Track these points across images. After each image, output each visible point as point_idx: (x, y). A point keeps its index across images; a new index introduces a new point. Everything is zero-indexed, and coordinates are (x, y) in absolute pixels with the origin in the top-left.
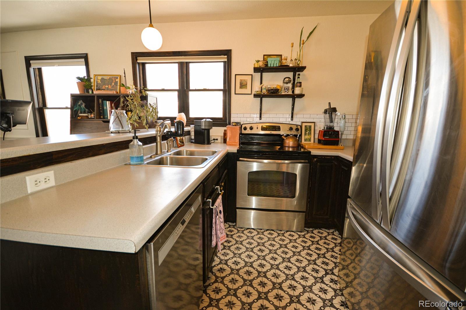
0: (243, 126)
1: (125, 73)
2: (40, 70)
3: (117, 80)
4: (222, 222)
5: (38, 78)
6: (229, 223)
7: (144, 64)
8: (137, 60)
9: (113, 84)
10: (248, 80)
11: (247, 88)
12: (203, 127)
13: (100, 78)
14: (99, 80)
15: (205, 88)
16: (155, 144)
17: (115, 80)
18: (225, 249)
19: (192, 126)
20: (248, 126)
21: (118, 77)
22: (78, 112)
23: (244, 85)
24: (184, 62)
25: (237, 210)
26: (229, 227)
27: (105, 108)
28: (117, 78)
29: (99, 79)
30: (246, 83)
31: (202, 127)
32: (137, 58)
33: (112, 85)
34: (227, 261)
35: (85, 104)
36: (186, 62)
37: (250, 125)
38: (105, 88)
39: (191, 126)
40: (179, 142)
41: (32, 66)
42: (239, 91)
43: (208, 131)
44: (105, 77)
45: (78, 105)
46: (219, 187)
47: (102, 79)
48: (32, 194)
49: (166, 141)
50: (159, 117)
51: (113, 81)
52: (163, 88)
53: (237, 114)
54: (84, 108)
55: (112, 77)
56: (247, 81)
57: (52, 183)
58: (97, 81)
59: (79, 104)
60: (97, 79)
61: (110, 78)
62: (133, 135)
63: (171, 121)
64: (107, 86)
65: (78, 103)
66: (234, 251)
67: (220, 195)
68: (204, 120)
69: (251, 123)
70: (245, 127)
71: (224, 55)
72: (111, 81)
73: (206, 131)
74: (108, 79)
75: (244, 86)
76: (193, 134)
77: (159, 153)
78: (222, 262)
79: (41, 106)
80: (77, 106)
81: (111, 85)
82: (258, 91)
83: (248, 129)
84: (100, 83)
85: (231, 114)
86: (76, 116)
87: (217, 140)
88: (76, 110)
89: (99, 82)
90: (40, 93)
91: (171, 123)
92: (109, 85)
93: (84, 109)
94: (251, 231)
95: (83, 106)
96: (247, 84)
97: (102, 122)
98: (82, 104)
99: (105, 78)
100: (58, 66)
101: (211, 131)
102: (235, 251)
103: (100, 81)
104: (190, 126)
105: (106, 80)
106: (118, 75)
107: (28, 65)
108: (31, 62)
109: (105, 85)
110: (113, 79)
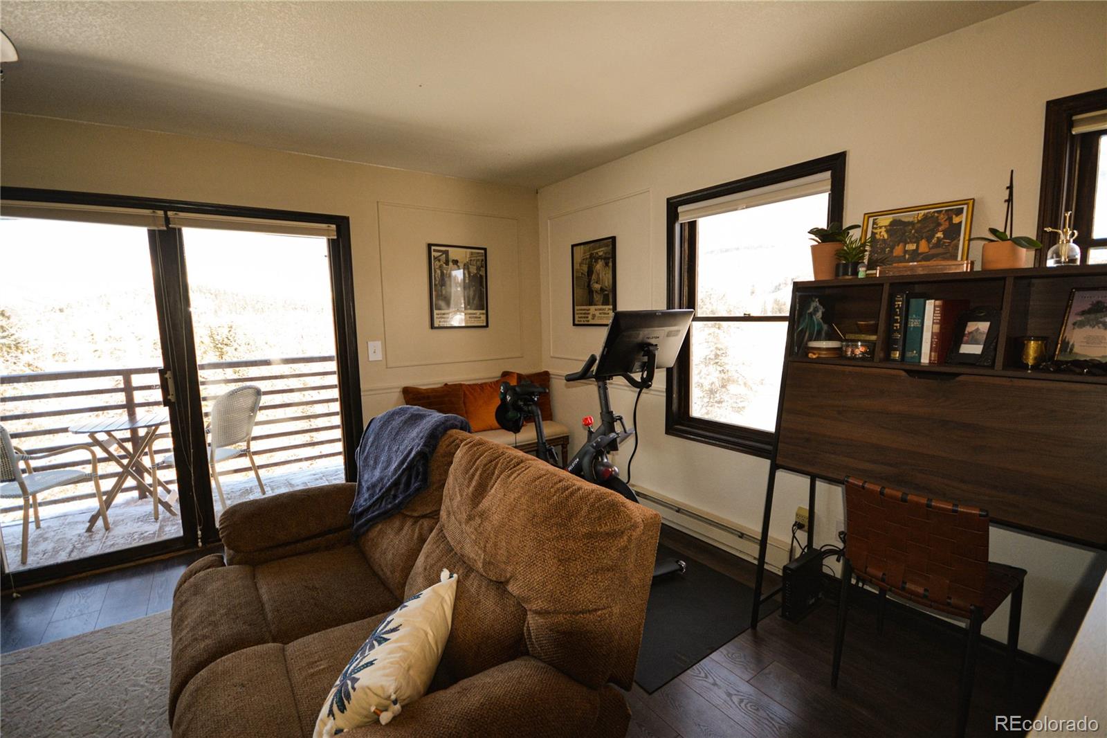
2: (692, 226)
3: (956, 220)
5: (686, 246)
8: (1071, 125)
9: (940, 235)
13: (885, 221)
14: (883, 229)
17: (950, 219)
21: (965, 207)
27: (913, 323)
28: (959, 212)
29: (881, 227)
32: (1075, 117)
33: (934, 240)
35: (824, 310)
38: (906, 252)
41: (680, 219)
44: (905, 216)
45: (809, 314)
47: (893, 223)
51: (939, 225)
54: (821, 321)
55: (937, 212)
58: (872, 232)
59: (811, 310)
60: (873, 228)
61: (926, 217)
65: (809, 307)
72: (932, 226)
74: (919, 221)
80: (805, 319)
81: (929, 241)
84: (886, 236)
88: (802, 329)
89: (883, 234)
92: (923, 242)
93: (819, 324)
95: (819, 314)
97: (903, 373)
98: (816, 310)
99: (906, 220)
103: (887, 231)
105: (911, 223)
106: (965, 202)
107: (672, 216)
108: (680, 209)
109: (906, 243)
110: (942, 218)
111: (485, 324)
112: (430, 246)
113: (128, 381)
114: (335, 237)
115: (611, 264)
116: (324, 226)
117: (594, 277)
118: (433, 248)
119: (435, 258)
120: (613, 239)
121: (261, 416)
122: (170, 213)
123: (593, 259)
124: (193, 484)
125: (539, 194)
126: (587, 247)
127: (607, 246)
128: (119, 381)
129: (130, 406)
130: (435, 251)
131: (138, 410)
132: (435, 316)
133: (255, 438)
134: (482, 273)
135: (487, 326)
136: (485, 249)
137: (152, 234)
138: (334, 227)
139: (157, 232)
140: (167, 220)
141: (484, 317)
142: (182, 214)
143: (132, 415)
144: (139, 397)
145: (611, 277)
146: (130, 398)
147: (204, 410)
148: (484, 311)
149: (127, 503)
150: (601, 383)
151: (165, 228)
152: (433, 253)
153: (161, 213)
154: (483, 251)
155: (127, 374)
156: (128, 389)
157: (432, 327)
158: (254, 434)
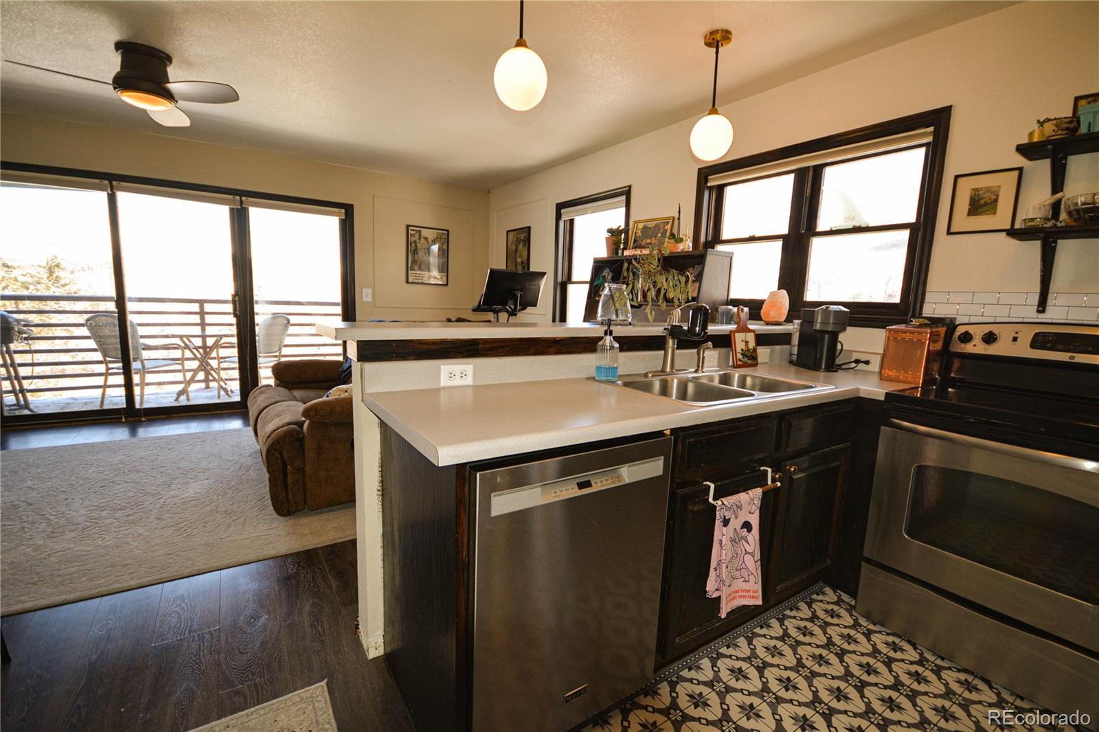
0: (960, 330)
1: (679, 212)
2: (572, 221)
3: (666, 227)
4: (749, 553)
5: (568, 235)
6: (842, 593)
7: (720, 189)
8: (707, 181)
9: (659, 235)
10: (1002, 189)
11: (995, 213)
12: (818, 327)
13: (641, 226)
14: (640, 231)
15: (857, 224)
16: (663, 352)
17: (664, 227)
18: (784, 641)
19: (797, 322)
20: (978, 332)
21: (669, 221)
22: (600, 288)
23: (986, 204)
24: (809, 167)
25: (862, 563)
26: (837, 603)
28: (668, 223)
29: (640, 229)
30: (994, 197)
31: (816, 326)
32: (709, 177)
34: (766, 665)
35: (612, 274)
36: (815, 167)
37: (987, 329)
38: (647, 243)
39: (794, 321)
40: (739, 356)
41: (562, 217)
42: (962, 220)
43: (834, 336)
44: (649, 224)
45: (601, 278)
46: (770, 470)
47: (645, 227)
48: (444, 388)
49: (696, 350)
50: (731, 299)
51: (660, 229)
52: (752, 235)
53: (949, 292)
55: (660, 222)
56: (998, 191)
57: (469, 381)
58: (636, 233)
60: (636, 230)
61: (656, 225)
62: (606, 328)
63: (750, 309)
64: (649, 241)
65: (603, 273)
66: (804, 657)
67: (761, 487)
68: (824, 307)
69: (997, 321)
70: (967, 333)
71: (926, 127)
72: (657, 230)
73: (827, 336)
74: (653, 227)
75: (985, 208)
76: (795, 340)
77: (668, 369)
78: (753, 659)
79: (565, 279)
80: (599, 279)
81: (656, 238)
82: (1032, 220)
83: (977, 340)
85: (927, 294)
86: (594, 296)
87: (867, 363)
88: (597, 284)
89: (639, 234)
90: (567, 259)
91: (750, 312)
92: (653, 239)
94: (902, 644)
95: (610, 277)
96: (996, 201)
98: (609, 275)
99: (649, 226)
100: (592, 213)
101: (841, 337)
102: (807, 659)
104: (792, 322)
105: (650, 228)
106: (669, 218)
107: (558, 216)
108: (563, 211)
109: (647, 239)
110: (662, 226)
111: (445, 283)
112: (408, 226)
113: (202, 307)
114: (344, 218)
115: (527, 245)
116: (337, 210)
117: (518, 254)
118: (410, 228)
119: (411, 235)
120: (529, 228)
121: (291, 330)
122: (243, 198)
123: (518, 241)
124: (248, 367)
125: (491, 194)
126: (516, 232)
127: (525, 232)
128: (195, 307)
129: (203, 325)
130: (411, 230)
131: (207, 328)
132: (410, 275)
133: (286, 346)
134: (445, 247)
135: (447, 285)
136: (448, 231)
137: (232, 210)
138: (343, 210)
139: (235, 210)
140: (241, 202)
141: (445, 278)
142: (250, 199)
143: (203, 330)
144: (208, 319)
145: (526, 253)
146: (202, 319)
147: (256, 322)
148: (446, 274)
149: (197, 391)
150: (495, 315)
151: (239, 207)
152: (410, 232)
153: (238, 198)
154: (446, 232)
155: (201, 302)
156: (202, 313)
157: (407, 282)
158: (286, 343)
